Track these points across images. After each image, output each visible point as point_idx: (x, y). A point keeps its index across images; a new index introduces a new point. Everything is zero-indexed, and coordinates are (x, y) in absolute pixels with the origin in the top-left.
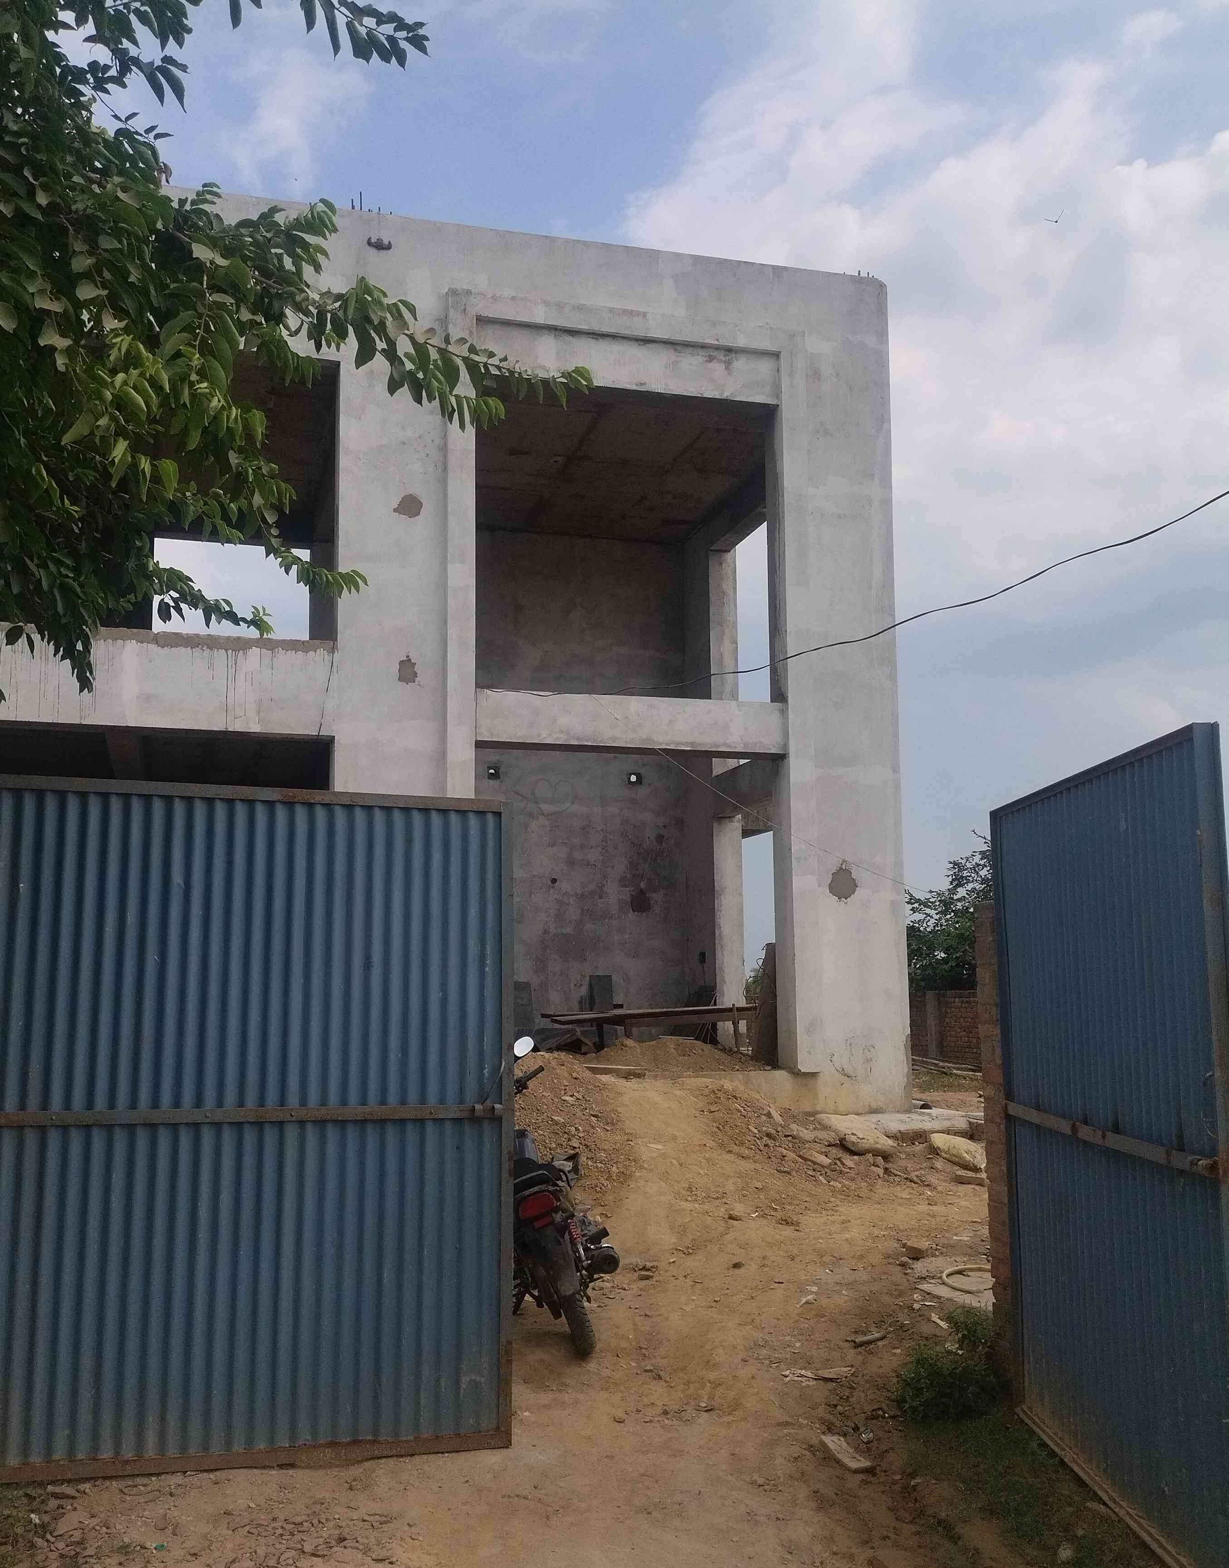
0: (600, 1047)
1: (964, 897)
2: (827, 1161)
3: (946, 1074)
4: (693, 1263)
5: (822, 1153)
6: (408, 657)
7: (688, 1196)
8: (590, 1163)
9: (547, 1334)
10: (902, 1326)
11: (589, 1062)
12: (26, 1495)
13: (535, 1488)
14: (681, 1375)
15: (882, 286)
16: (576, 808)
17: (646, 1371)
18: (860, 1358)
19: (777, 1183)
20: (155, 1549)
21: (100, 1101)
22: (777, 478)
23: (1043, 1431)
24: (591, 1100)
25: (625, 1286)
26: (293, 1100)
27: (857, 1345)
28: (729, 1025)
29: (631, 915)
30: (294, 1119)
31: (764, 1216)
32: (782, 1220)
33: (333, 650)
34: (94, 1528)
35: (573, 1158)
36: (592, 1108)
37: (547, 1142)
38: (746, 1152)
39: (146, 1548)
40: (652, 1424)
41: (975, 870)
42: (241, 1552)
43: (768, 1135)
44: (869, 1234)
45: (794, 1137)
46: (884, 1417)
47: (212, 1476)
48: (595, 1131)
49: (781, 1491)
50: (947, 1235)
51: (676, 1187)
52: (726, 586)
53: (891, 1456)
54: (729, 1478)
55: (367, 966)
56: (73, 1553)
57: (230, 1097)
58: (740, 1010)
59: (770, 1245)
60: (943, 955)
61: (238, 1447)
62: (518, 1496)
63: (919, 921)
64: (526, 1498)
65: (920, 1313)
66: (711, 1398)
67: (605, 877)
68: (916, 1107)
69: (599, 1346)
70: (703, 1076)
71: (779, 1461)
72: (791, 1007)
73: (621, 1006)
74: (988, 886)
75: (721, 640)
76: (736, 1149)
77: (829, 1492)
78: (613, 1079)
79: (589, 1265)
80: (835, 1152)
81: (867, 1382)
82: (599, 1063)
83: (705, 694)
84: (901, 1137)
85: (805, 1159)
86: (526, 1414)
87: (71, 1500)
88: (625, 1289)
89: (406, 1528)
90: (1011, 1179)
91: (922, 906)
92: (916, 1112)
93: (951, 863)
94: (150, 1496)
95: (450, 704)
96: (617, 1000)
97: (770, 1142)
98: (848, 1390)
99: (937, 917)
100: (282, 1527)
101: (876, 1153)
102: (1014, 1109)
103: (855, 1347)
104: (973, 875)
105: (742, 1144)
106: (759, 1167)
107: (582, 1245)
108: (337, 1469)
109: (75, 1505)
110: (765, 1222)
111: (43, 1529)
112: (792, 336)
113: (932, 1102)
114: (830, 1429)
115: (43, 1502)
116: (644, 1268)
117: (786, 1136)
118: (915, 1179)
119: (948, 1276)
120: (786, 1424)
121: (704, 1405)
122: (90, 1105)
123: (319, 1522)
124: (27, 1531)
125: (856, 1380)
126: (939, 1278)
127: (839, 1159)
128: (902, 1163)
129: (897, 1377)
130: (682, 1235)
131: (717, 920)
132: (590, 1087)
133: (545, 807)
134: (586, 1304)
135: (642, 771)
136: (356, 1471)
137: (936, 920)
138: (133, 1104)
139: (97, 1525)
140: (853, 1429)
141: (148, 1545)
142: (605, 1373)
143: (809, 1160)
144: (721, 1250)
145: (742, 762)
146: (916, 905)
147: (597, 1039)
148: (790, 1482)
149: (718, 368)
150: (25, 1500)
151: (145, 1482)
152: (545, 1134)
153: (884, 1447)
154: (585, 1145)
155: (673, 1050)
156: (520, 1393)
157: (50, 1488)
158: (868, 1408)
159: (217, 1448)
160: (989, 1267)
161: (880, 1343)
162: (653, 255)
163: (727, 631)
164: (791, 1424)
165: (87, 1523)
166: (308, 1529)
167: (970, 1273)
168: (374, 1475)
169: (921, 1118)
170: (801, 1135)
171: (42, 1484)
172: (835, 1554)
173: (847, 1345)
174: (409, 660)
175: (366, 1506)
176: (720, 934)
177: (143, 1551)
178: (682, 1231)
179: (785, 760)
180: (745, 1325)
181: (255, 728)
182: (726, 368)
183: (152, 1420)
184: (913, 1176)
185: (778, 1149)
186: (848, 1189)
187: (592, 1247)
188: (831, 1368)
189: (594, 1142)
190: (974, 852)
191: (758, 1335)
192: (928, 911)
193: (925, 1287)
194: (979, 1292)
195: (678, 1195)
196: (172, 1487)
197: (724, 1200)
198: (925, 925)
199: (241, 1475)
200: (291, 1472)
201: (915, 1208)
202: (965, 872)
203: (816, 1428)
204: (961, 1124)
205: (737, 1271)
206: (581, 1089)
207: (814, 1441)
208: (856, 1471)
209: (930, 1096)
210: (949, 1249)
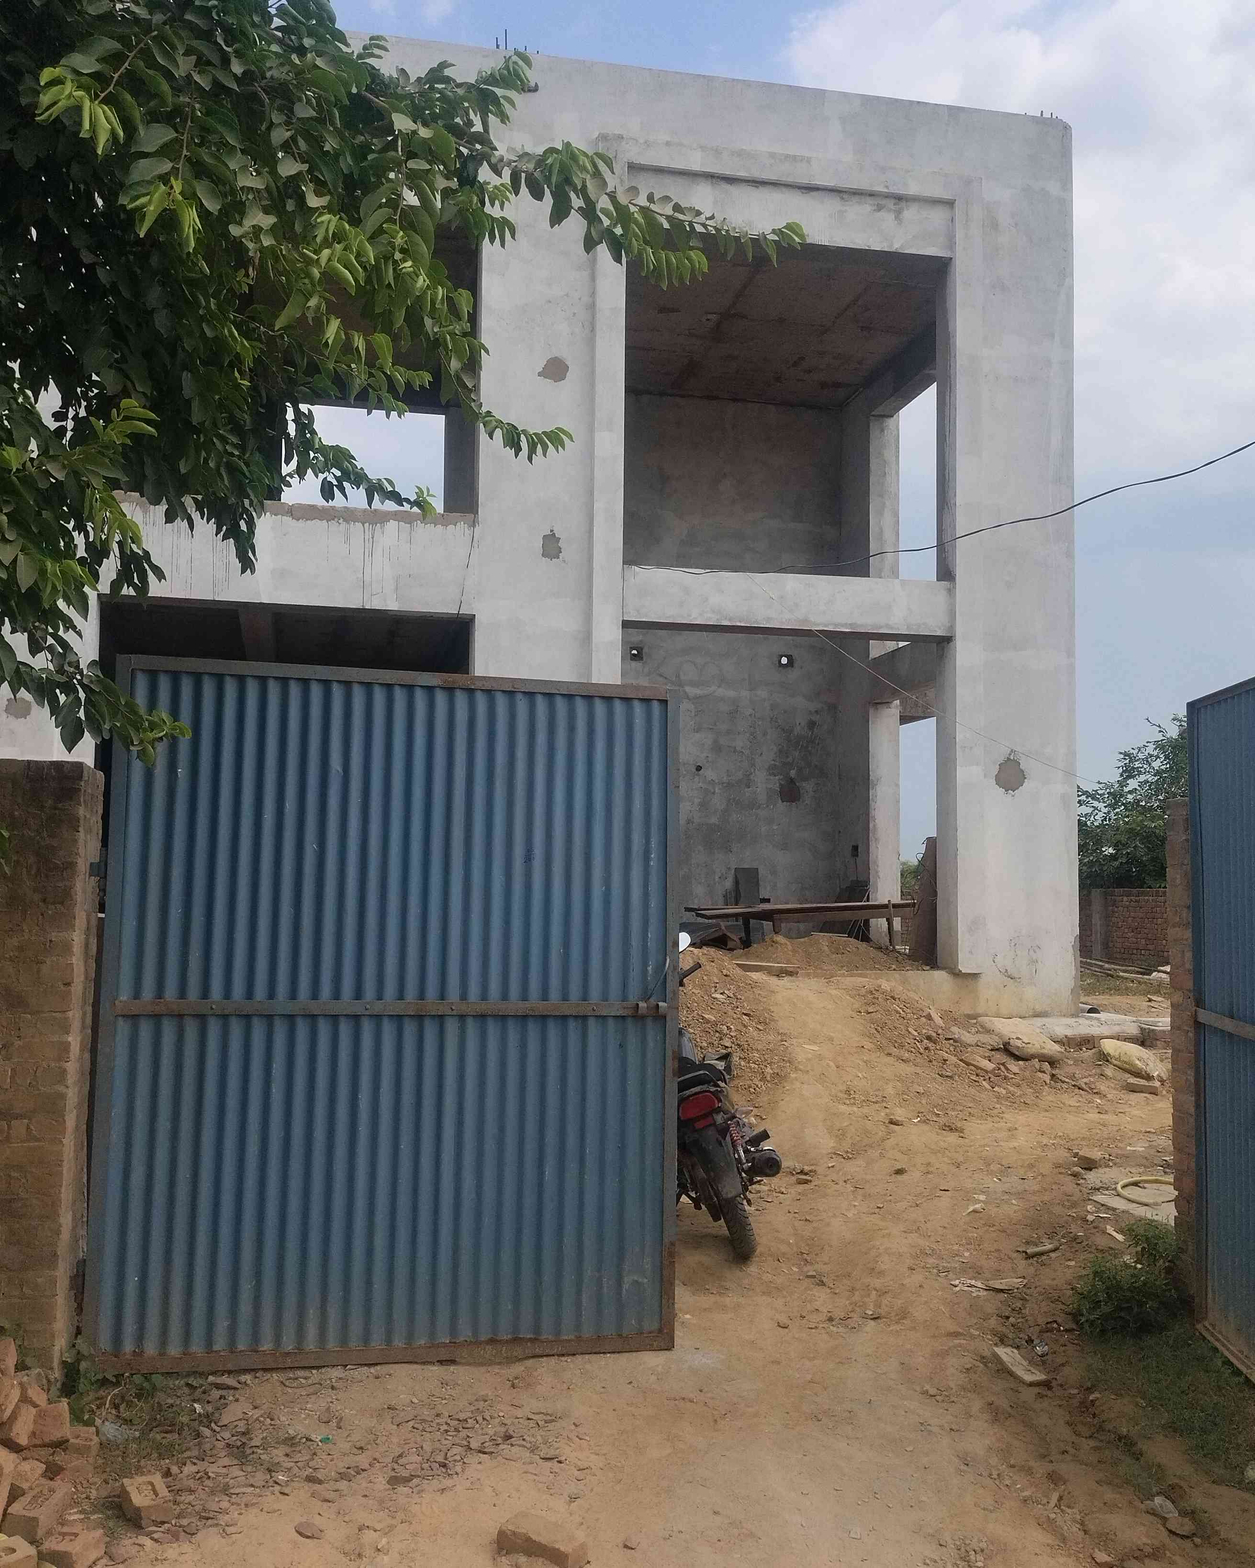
0: (746, 943)
1: (1136, 789)
2: (990, 1066)
3: (1112, 976)
4: (854, 1168)
5: (985, 1057)
6: (552, 531)
7: (846, 1099)
8: (743, 1063)
9: (706, 1236)
10: (1075, 1238)
11: (737, 958)
12: (188, 1385)
13: (701, 1391)
14: (845, 1281)
15: (1066, 128)
16: (721, 692)
17: (808, 1277)
18: (1032, 1270)
19: (938, 1088)
20: (320, 1441)
21: (260, 991)
22: (948, 338)
23: (1228, 1349)
24: (743, 998)
25: (783, 1190)
26: (453, 993)
27: (1029, 1257)
28: (883, 922)
29: (781, 806)
30: (454, 1013)
31: (925, 1121)
32: (945, 1126)
33: (474, 524)
34: (257, 1419)
35: (725, 1057)
36: (743, 1007)
37: (698, 1040)
38: (906, 1055)
39: (311, 1440)
40: (818, 1330)
41: (1147, 761)
42: (407, 1447)
43: (929, 1038)
44: (1037, 1142)
45: (955, 1041)
46: (1059, 1330)
47: (372, 1370)
48: (747, 1030)
49: (953, 1402)
50: (1120, 1145)
51: (833, 1091)
52: (888, 454)
53: (1067, 1370)
54: (900, 1386)
55: (528, 858)
56: (239, 1443)
57: (390, 989)
58: (895, 906)
59: (934, 1152)
60: (1111, 850)
61: (399, 1342)
62: (684, 1399)
63: (1086, 815)
64: (691, 1401)
65: (1094, 1224)
66: (878, 1305)
67: (753, 765)
68: (1083, 1011)
69: (759, 1250)
70: (860, 976)
71: (951, 1370)
72: (952, 904)
73: (768, 901)
74: (1161, 777)
75: (880, 513)
76: (895, 1051)
77: (1003, 1403)
78: (765, 977)
79: (750, 1168)
80: (999, 1057)
81: (1040, 1294)
82: (748, 960)
83: (864, 572)
84: (1066, 1042)
85: (968, 1064)
86: (688, 1316)
87: (232, 1391)
88: (782, 1193)
89: (573, 1427)
90: (1199, 1091)
91: (1090, 799)
92: (1083, 1017)
93: (1121, 753)
94: (311, 1390)
95: (597, 580)
96: (764, 894)
97: (930, 1045)
98: (1021, 1302)
99: (1106, 810)
100: (447, 1423)
101: (1043, 1058)
102: (1204, 1016)
103: (1026, 1259)
104: (1145, 766)
105: (902, 1046)
106: (918, 1070)
107: (742, 1146)
108: (499, 1367)
109: (237, 1396)
110: (925, 1127)
111: (208, 1419)
112: (968, 182)
113: (1099, 1006)
114: (1002, 1340)
115: (204, 1392)
116: (802, 1172)
117: (946, 1039)
118: (1084, 1086)
119: (1123, 1187)
120: (956, 1335)
121: (871, 1313)
122: (249, 994)
123: (484, 1419)
124: (193, 1420)
125: (1028, 1291)
126: (1113, 1190)
127: (1003, 1064)
128: (1071, 1070)
129: (1072, 1289)
130: (840, 1139)
131: (872, 813)
132: (741, 985)
133: (691, 691)
134: (747, 1207)
135: (795, 653)
136: (518, 1369)
137: (1105, 813)
138: (293, 995)
139: (262, 1416)
140: (1026, 1342)
141: (313, 1437)
142: (767, 1277)
143: (973, 1065)
144: (882, 1155)
145: (902, 644)
146: (1083, 798)
147: (743, 935)
148: (962, 1393)
149: (887, 218)
150: (186, 1390)
151: (305, 1375)
152: (696, 1032)
153: (1060, 1360)
154: (738, 1045)
155: (826, 948)
156: (683, 1296)
157: (211, 1378)
158: (1042, 1321)
159: (377, 1341)
160: (1170, 1178)
161: (1053, 1255)
162: (820, 95)
163: (887, 503)
164: (962, 1334)
165: (251, 1414)
166: (472, 1426)
167: (1146, 1185)
168: (535, 1374)
169: (1087, 1022)
170: (963, 1038)
171: (204, 1375)
172: (1013, 1466)
173: (1020, 1256)
174: (554, 535)
175: (530, 1404)
176: (874, 826)
177: (309, 1443)
178: (841, 1135)
179: (951, 644)
180: (910, 1233)
181: (393, 605)
182: (897, 218)
183: (312, 1314)
184: (1082, 1083)
185: (939, 1052)
186: (1013, 1095)
187: (752, 1149)
188: (1002, 1279)
189: (747, 1041)
190: (1148, 742)
191: (923, 1243)
192: (1096, 804)
193: (1099, 1198)
194: (1156, 1204)
195: (836, 1099)
196: (333, 1380)
197: (884, 1104)
198: (1092, 819)
199: (401, 1371)
200: (452, 1368)
201: (1084, 1116)
202: (1136, 763)
203: (988, 1339)
204: (1133, 1030)
205: (899, 1177)
206: (732, 987)
207: (986, 1353)
208: (1031, 1384)
209: (1096, 999)
210: (1125, 1160)
